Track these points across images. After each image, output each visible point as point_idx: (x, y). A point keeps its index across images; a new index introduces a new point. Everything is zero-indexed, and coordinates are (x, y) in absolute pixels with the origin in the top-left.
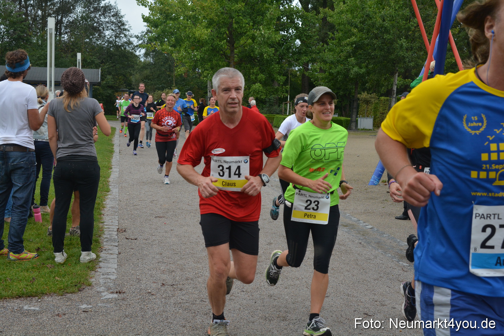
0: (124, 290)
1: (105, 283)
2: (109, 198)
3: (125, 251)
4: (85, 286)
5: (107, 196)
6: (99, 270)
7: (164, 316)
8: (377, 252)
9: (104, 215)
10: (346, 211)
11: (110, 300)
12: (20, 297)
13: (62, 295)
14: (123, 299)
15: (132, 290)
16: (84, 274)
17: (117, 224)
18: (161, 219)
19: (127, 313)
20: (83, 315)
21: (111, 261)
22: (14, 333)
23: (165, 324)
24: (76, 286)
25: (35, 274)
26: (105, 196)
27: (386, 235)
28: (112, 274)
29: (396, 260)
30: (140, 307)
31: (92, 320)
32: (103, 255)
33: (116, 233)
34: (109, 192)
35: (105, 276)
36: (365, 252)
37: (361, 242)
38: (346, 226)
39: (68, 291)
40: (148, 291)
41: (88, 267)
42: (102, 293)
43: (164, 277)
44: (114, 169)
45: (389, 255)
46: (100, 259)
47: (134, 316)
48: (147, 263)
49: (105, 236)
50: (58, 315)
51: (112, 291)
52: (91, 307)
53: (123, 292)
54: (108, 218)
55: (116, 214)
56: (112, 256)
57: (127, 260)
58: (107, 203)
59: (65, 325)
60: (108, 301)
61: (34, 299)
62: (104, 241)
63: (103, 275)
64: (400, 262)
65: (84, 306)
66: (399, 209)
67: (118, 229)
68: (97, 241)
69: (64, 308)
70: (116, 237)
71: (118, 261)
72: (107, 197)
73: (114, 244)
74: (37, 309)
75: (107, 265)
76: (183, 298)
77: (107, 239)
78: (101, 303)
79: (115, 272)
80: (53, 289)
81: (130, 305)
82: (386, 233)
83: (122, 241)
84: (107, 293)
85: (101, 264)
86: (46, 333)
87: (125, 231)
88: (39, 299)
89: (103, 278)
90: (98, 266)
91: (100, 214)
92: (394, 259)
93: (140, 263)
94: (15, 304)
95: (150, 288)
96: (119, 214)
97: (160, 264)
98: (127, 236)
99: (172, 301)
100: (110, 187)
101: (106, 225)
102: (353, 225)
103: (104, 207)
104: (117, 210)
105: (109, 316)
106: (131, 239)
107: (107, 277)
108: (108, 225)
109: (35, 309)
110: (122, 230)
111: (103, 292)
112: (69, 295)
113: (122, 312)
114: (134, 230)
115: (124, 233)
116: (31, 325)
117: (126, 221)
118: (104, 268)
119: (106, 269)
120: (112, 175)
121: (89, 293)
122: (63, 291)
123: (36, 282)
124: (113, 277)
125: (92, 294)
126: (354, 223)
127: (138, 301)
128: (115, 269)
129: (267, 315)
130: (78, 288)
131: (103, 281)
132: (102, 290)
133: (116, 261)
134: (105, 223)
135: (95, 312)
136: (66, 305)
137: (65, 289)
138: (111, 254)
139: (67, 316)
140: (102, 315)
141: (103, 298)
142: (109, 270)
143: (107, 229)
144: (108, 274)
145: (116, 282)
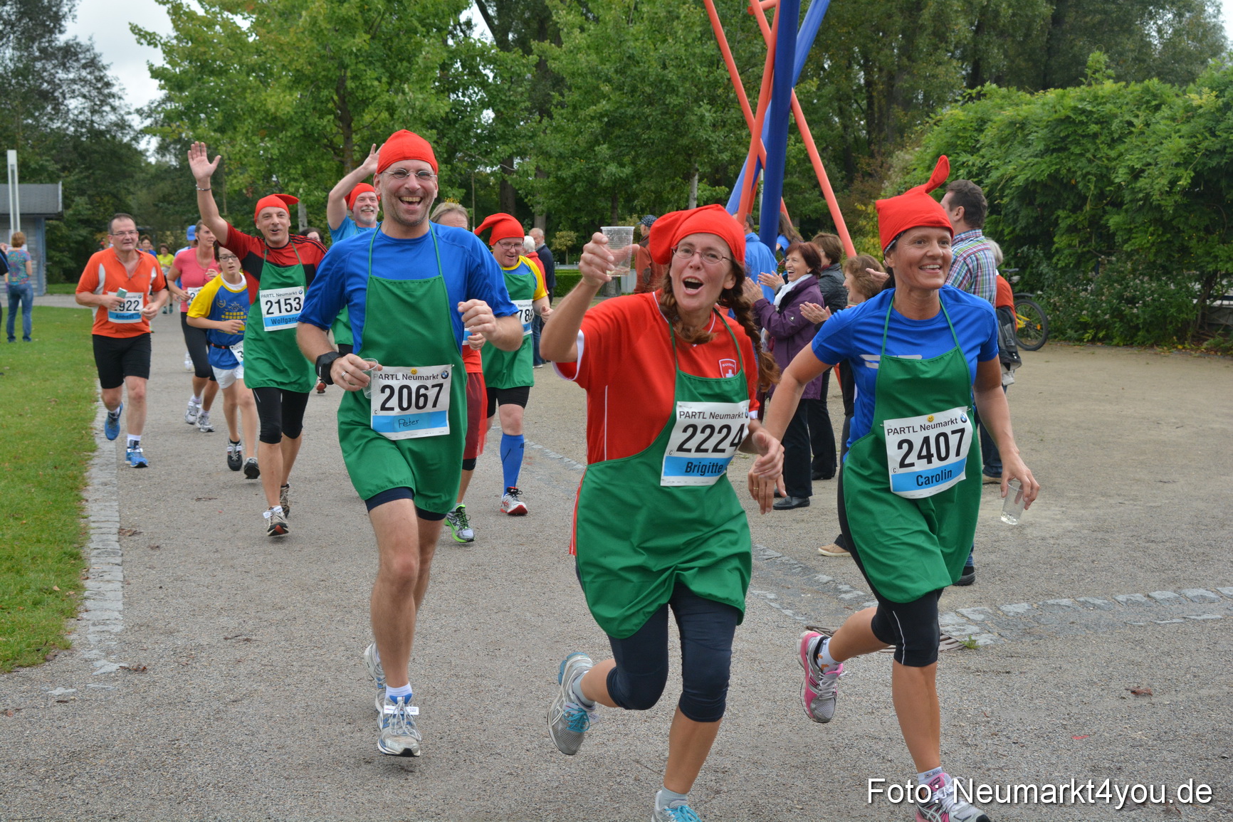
1: (100, 641)
2: (97, 464)
3: (137, 574)
4: (58, 650)
5: (91, 459)
6: (85, 615)
9: (87, 501)
11: (113, 674)
13: (10, 672)
16: (53, 626)
17: (118, 519)
18: (211, 502)
20: (59, 709)
24: (38, 650)
26: (86, 460)
28: (114, 622)
30: (176, 685)
31: (77, 718)
32: (91, 584)
33: (116, 537)
34: (93, 451)
35: (97, 628)
39: (22, 662)
41: (62, 612)
42: (95, 663)
43: (223, 620)
46: (86, 594)
48: (185, 597)
49: (92, 546)
50: (5, 712)
51: (114, 657)
52: (73, 693)
54: (97, 507)
55: (114, 497)
56: (110, 586)
57: (143, 593)
58: (93, 475)
59: (21, 732)
60: (108, 677)
62: (92, 554)
63: (94, 625)
65: (59, 691)
67: (121, 528)
68: (76, 556)
69: (16, 697)
70: (117, 546)
71: (123, 594)
72: (92, 462)
73: (113, 560)
75: (101, 604)
76: (265, 661)
77: (99, 551)
78: (94, 683)
79: (120, 617)
83: (131, 552)
84: (105, 661)
85: (88, 604)
87: (134, 533)
89: (94, 633)
90: (81, 608)
91: (80, 500)
93: (170, 597)
96: (120, 497)
98: (140, 541)
99: (242, 669)
100: (97, 441)
101: (93, 522)
103: (86, 485)
104: (115, 489)
105: (114, 708)
107: (104, 630)
108: (98, 522)
110: (128, 530)
111: (97, 660)
112: (23, 671)
113: (140, 697)
114: (155, 530)
115: (132, 538)
117: (136, 512)
118: (95, 610)
119: (99, 613)
120: (98, 415)
121: (68, 665)
122: (11, 663)
124: (118, 628)
125: (73, 666)
128: (120, 611)
129: (439, 687)
130: (43, 655)
131: (95, 638)
132: (93, 657)
133: (120, 594)
134: (92, 519)
135: (84, 701)
136: (20, 692)
137: (16, 659)
138: (109, 581)
139: (23, 713)
140: (98, 707)
141: (98, 672)
142: (106, 615)
143: (95, 531)
144: (104, 622)
145: (123, 639)
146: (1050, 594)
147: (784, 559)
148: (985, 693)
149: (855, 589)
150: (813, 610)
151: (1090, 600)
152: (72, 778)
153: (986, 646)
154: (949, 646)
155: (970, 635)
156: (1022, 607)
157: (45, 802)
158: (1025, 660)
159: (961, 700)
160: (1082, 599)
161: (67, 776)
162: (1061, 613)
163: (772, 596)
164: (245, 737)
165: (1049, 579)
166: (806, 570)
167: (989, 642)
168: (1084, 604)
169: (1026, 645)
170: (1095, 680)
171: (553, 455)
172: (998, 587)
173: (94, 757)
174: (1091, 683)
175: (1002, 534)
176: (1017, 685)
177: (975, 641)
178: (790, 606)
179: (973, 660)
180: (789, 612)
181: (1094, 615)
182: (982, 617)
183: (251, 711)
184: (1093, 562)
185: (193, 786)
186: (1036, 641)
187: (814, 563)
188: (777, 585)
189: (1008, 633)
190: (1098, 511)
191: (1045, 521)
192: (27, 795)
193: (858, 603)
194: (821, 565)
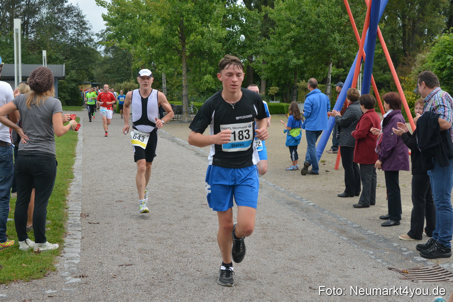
0: (87, 273)
1: (69, 267)
2: (73, 184)
3: (88, 235)
4: (50, 271)
5: (71, 182)
6: (64, 255)
7: (125, 298)
8: (319, 228)
9: (68, 201)
10: (290, 190)
11: (74, 284)
13: (28, 281)
14: (86, 283)
15: (94, 274)
16: (49, 259)
17: (81, 210)
18: (122, 203)
19: (90, 297)
20: (49, 300)
21: (75, 245)
24: (41, 271)
25: (3, 262)
26: (69, 182)
27: (327, 212)
28: (76, 258)
29: (337, 235)
30: (102, 290)
32: (67, 240)
33: (79, 218)
34: (73, 178)
35: (69, 261)
36: (308, 228)
37: (304, 219)
38: (290, 204)
39: (34, 277)
40: (109, 274)
41: (53, 253)
42: (66, 278)
44: (78, 157)
45: (330, 230)
46: (65, 244)
47: (96, 300)
48: (108, 247)
49: (69, 222)
50: (25, 301)
51: (75, 275)
52: (56, 292)
53: (86, 276)
54: (72, 204)
55: (80, 200)
56: (76, 241)
57: (90, 244)
58: (72, 190)
60: (72, 285)
61: (2, 286)
62: (68, 226)
63: (67, 259)
64: (340, 237)
65: (49, 291)
66: (337, 187)
67: (82, 214)
68: (61, 226)
69: (30, 294)
70: (80, 222)
71: (81, 245)
72: (71, 184)
73: (77, 229)
74: (5, 295)
75: (71, 249)
77: (71, 224)
78: (66, 287)
79: (79, 256)
80: (20, 275)
81: (92, 288)
82: (326, 210)
83: (86, 225)
84: (71, 277)
85: (65, 249)
87: (88, 216)
88: (6, 286)
89: (67, 263)
90: (62, 251)
91: (64, 200)
92: (335, 234)
93: (102, 247)
95: (112, 271)
96: (82, 199)
97: (121, 247)
98: (90, 220)
100: (74, 174)
101: (70, 211)
102: (297, 203)
103: (68, 194)
104: (81, 196)
106: (94, 223)
107: (71, 262)
108: (72, 211)
109: (3, 295)
110: (85, 215)
111: (67, 276)
112: (35, 281)
113: (85, 296)
114: (97, 215)
115: (87, 218)
117: (89, 206)
118: (68, 252)
119: (70, 254)
120: (76, 162)
121: (54, 278)
122: (29, 277)
123: (4, 269)
124: (76, 262)
125: (56, 279)
126: (298, 201)
127: (100, 284)
128: (79, 253)
130: (43, 274)
131: (67, 266)
132: (66, 275)
133: (79, 245)
134: (70, 209)
135: (60, 296)
136: (32, 291)
137: (31, 275)
138: (75, 239)
140: (67, 299)
141: (68, 283)
142: (73, 255)
143: (71, 215)
144: (72, 258)
145: (80, 267)
147: (376, 235)
149: (409, 250)
150: (391, 260)
163: (372, 253)
166: (386, 240)
171: (270, 184)
178: (380, 257)
180: (379, 261)
187: (390, 237)
188: (373, 247)
193: (410, 256)
194: (393, 238)
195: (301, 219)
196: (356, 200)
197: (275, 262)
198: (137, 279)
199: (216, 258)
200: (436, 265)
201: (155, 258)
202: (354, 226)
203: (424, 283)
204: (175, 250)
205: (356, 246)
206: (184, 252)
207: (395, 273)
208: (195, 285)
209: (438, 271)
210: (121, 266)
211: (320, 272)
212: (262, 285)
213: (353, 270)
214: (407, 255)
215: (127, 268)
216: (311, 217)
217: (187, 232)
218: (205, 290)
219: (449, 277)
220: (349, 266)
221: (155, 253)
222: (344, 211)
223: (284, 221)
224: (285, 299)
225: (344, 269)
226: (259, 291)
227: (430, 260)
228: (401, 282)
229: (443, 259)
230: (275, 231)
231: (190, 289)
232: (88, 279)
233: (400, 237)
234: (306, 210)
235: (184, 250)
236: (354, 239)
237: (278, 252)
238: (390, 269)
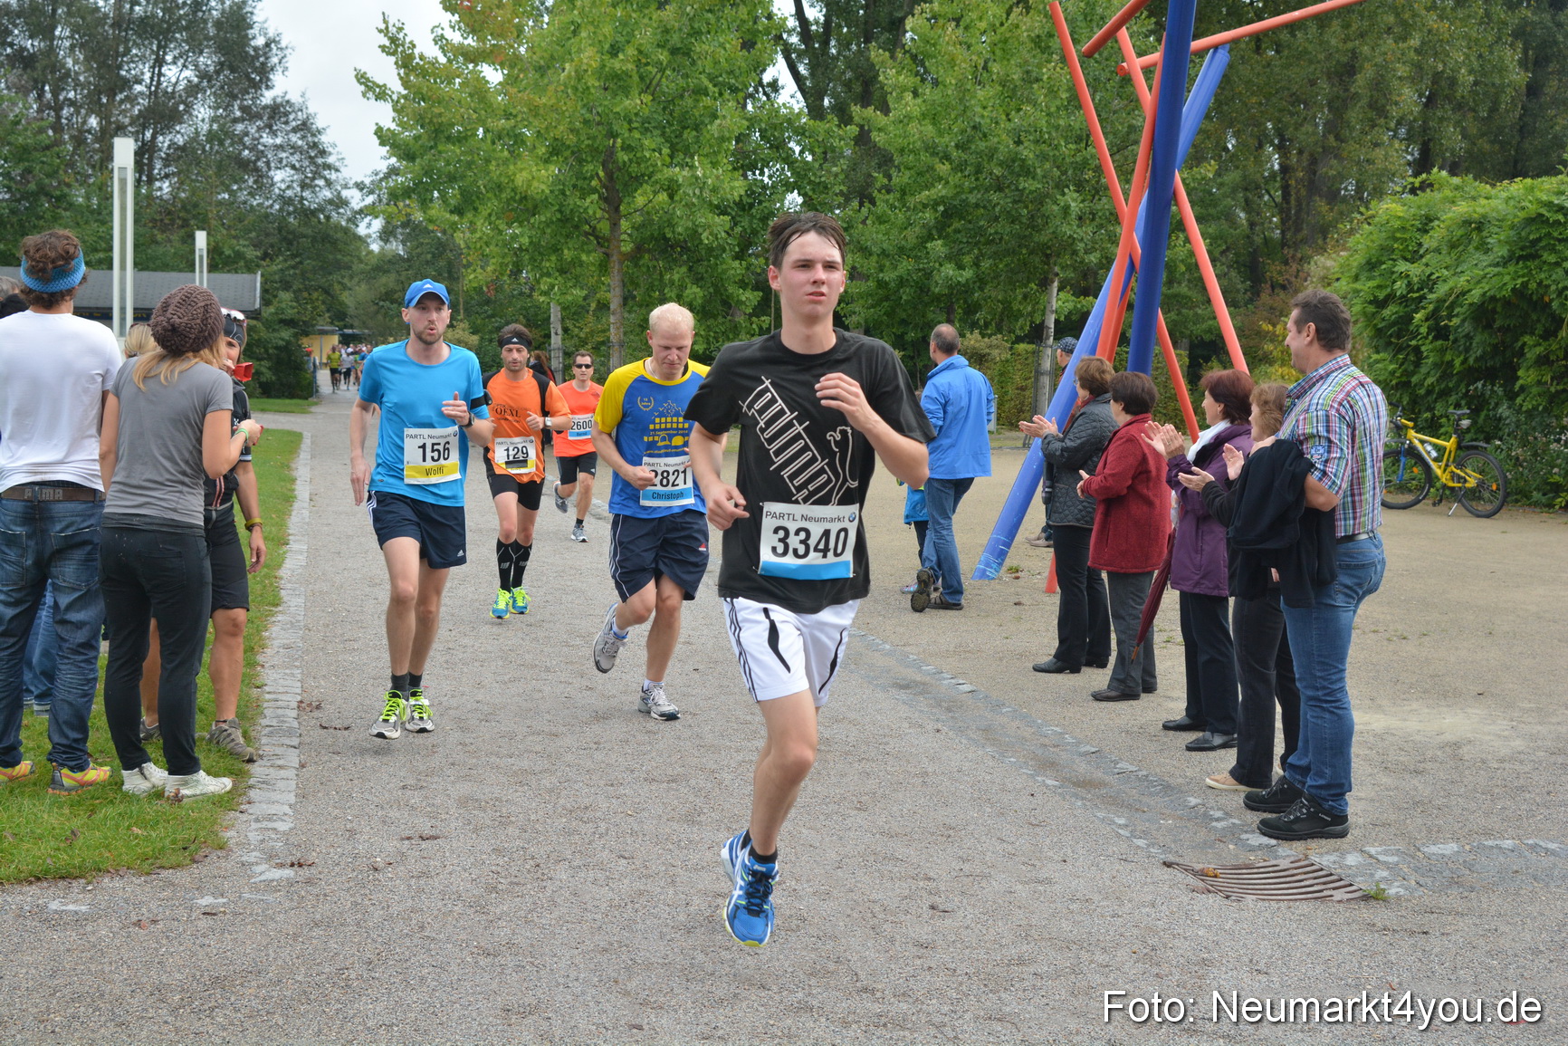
0: (313, 856)
1: (263, 841)
2: (279, 621)
3: (317, 760)
4: (209, 849)
5: (273, 616)
6: (247, 808)
7: (414, 922)
8: (979, 752)
9: (263, 666)
10: (907, 649)
11: (275, 883)
12: (38, 879)
13: (148, 874)
14: (309, 882)
15: (331, 858)
16: (206, 819)
17: (299, 691)
19: (318, 916)
20: (204, 923)
21: (280, 784)
22: (24, 971)
23: (415, 941)
24: (185, 849)
25: (76, 823)
26: (267, 616)
27: (1008, 709)
28: (282, 818)
29: (1029, 772)
30: (352, 899)
31: (226, 935)
33: (294, 713)
34: (277, 605)
35: (264, 825)
36: (948, 753)
37: (939, 726)
38: (906, 687)
39: (164, 862)
40: (373, 860)
42: (254, 868)
44: (294, 546)
46: (252, 781)
47: (335, 924)
48: (373, 791)
49: (264, 722)
50: (138, 924)
51: (279, 861)
52: (224, 903)
53: (310, 863)
54: (275, 675)
55: (297, 664)
56: (283, 773)
57: (322, 783)
58: (274, 636)
59: (156, 949)
60: (270, 886)
61: (75, 884)
62: (263, 733)
63: (257, 820)
64: (1038, 778)
65: (206, 901)
66: (1046, 641)
67: (301, 702)
69: (153, 906)
70: (295, 724)
71: (297, 784)
72: (274, 619)
73: (288, 741)
74: (84, 908)
75: (268, 794)
77: (271, 729)
78: (251, 892)
79: (290, 812)
80: (125, 857)
81: (325, 895)
82: (1007, 704)
83: (311, 733)
84: (267, 866)
85: (253, 794)
86: (107, 969)
87: (318, 707)
88: (88, 883)
89: (257, 830)
90: (245, 799)
91: (252, 664)
92: (1024, 771)
93: (356, 790)
94: (29, 896)
95: (381, 852)
96: (304, 663)
97: (408, 792)
98: (325, 719)
100: (283, 593)
101: (268, 693)
102: (924, 684)
103: (264, 647)
104: (300, 653)
105: (272, 925)
106: (335, 728)
107: (269, 827)
108: (274, 693)
109: (77, 909)
110: (311, 704)
111: (257, 864)
112: (164, 873)
113: (305, 913)
114: (344, 706)
115: (316, 714)
116: (68, 950)
117: (323, 683)
118: (260, 802)
119: (264, 806)
120: (287, 561)
121: (220, 868)
122: (150, 863)
123: (81, 841)
124: (283, 826)
125: (226, 870)
126: (928, 679)
127: (347, 885)
128: (290, 805)
130: (191, 855)
131: (258, 837)
132: (253, 860)
133: (293, 784)
134: (267, 688)
135: (235, 914)
136: (159, 899)
137: (157, 858)
138: (280, 767)
139: (160, 926)
140: (253, 923)
141: (258, 879)
142: (273, 809)
143: (270, 704)
144: (270, 818)
145: (292, 840)
146: (1488, 833)
147: (1140, 774)
148: (1393, 958)
149: (1231, 817)
150: (1175, 841)
151: (1541, 843)
152: (212, 1009)
153: (1398, 897)
154: (1350, 896)
155: (1378, 883)
156: (1450, 848)
157: (177, 1038)
158: (1450, 918)
159: (1360, 968)
160: (1530, 842)
161: (206, 1007)
162: (1502, 859)
163: (1122, 821)
164: (431, 969)
165: (1487, 814)
166: (1167, 788)
167: (1402, 892)
168: (1533, 847)
169: (1452, 899)
170: (1542, 948)
172: (1419, 821)
173: (242, 985)
174: (1536, 952)
175: (1429, 754)
176: (1437, 950)
177: (1384, 890)
178: (1145, 834)
179: (1380, 915)
180: (1141, 843)
181: (1547, 861)
182: (1395, 859)
183: (442, 936)
184: (1548, 793)
185: (360, 1028)
186: (1466, 894)
187: (1180, 780)
188: (1130, 807)
189: (1429, 881)
190: (1559, 728)
191: (1488, 738)
192: (156, 1028)
193: (1233, 834)
194: (1188, 784)
195: (931, 726)
196: (1100, 678)
197: (841, 839)
198: (451, 873)
199: (675, 826)
200: (1301, 856)
201: (504, 822)
202: (1084, 749)
203: (1260, 903)
204: (562, 801)
205: (1079, 803)
206: (586, 808)
207: (1179, 876)
208: (611, 894)
209: (1305, 873)
210: (408, 838)
211: (966, 867)
212: (800, 898)
213: (1059, 866)
214: (1224, 829)
215: (424, 845)
216: (960, 724)
217: (599, 756)
218: (637, 906)
219: (1334, 889)
220: (1050, 854)
221: (504, 810)
222: (1058, 709)
223: (881, 732)
224: (858, 933)
225: (1038, 864)
226: (788, 913)
227: (1286, 844)
228: (1192, 899)
229: (1323, 842)
230: (850, 759)
231: (597, 903)
232: (313, 870)
233: (1208, 781)
234: (951, 706)
235: (587, 802)
236: (1077, 784)
237: (854, 813)
238: (1168, 865)
